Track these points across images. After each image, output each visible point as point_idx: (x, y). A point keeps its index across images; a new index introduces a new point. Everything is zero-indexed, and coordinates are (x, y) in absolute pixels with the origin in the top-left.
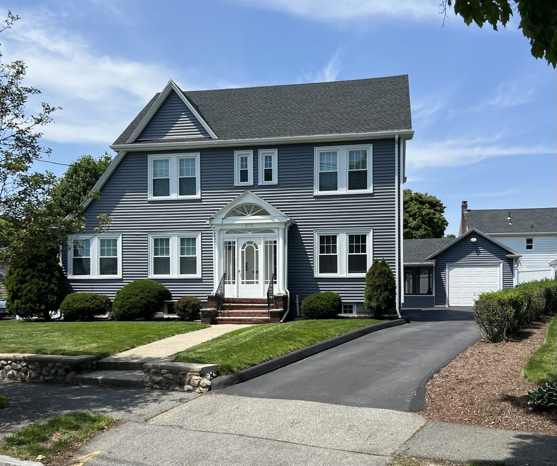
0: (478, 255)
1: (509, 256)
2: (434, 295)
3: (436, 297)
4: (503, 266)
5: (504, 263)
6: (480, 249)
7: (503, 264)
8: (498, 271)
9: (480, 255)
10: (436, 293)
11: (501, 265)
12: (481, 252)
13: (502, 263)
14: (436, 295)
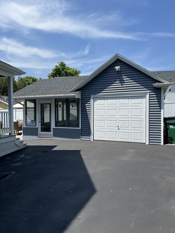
0: (122, 85)
1: (156, 85)
2: (80, 128)
3: (82, 130)
4: (150, 97)
5: (151, 93)
6: (124, 79)
7: (150, 95)
8: (144, 103)
9: (124, 86)
10: (81, 126)
11: (148, 96)
12: (125, 81)
13: (148, 93)
14: (81, 128)
